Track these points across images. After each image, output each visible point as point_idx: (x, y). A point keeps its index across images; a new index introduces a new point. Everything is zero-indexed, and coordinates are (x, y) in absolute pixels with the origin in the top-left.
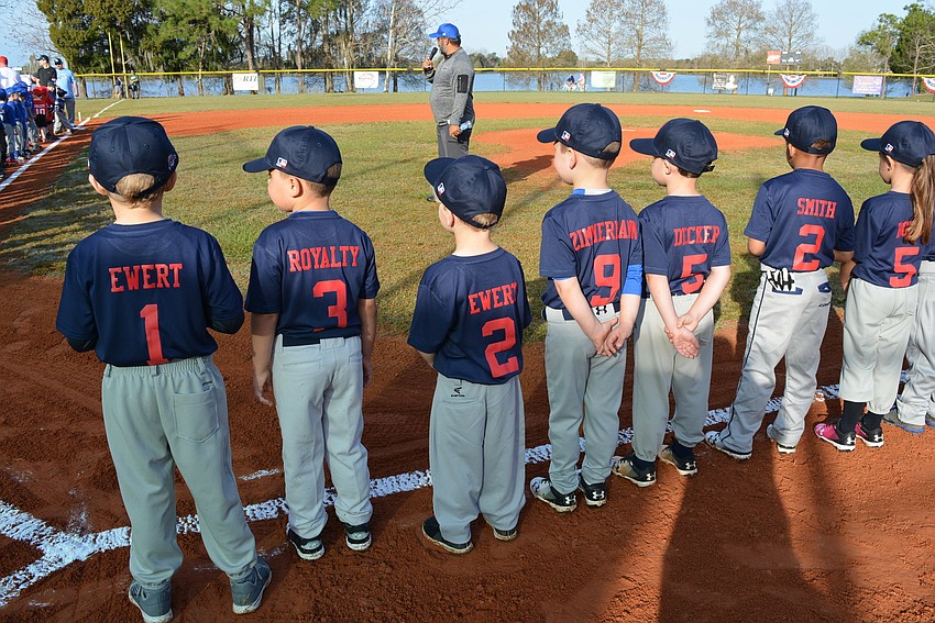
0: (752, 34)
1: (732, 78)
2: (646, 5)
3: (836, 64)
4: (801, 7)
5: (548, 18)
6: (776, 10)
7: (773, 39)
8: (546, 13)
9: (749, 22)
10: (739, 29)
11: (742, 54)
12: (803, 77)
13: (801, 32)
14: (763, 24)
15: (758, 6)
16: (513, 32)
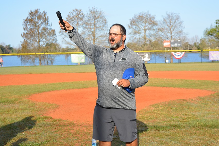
0: (152, 32)
1: (147, 55)
2: (96, 19)
3: (190, 45)
4: (175, 18)
5: (43, 26)
6: (162, 19)
7: (163, 34)
8: (42, 23)
9: (150, 26)
10: (145, 30)
11: (148, 43)
12: (183, 53)
13: (176, 30)
14: (157, 27)
15: (154, 18)
16: (24, 34)
